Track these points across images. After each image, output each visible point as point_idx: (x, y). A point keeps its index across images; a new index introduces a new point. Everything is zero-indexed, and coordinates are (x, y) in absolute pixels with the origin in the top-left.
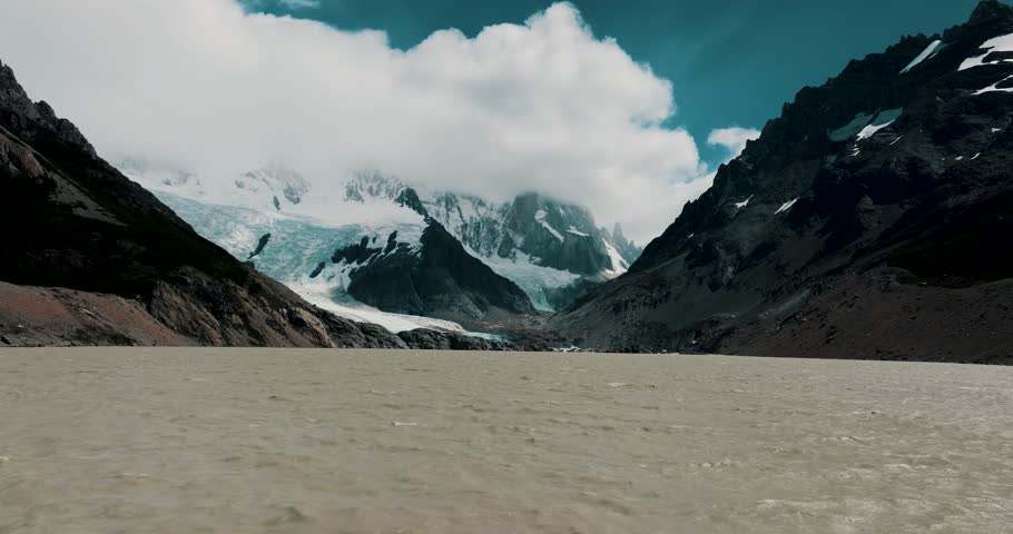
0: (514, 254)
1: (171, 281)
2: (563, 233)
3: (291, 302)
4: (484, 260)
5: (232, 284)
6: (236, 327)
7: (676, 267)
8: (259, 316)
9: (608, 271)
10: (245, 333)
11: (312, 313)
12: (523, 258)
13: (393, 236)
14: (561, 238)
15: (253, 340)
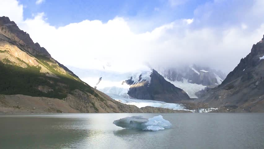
0: (183, 79)
1: (72, 94)
2: (199, 71)
3: (107, 99)
4: (172, 82)
5: (89, 94)
6: (91, 107)
7: (238, 82)
8: (97, 104)
9: (216, 84)
10: (93, 108)
11: (113, 102)
12: (185, 81)
13: (141, 76)
14: (199, 73)
15: (96, 111)
